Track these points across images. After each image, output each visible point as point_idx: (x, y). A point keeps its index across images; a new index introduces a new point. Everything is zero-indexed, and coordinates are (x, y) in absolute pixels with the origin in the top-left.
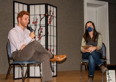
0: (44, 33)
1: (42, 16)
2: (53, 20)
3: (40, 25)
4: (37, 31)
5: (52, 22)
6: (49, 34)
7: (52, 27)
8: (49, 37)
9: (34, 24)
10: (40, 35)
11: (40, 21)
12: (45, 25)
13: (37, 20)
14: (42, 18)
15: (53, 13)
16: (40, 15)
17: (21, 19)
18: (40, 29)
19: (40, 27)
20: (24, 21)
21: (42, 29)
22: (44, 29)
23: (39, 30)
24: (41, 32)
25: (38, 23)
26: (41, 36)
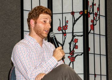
0: (80, 49)
1: (77, 15)
2: (98, 22)
3: (73, 33)
4: (67, 46)
5: (96, 28)
6: (91, 51)
7: (97, 37)
8: (91, 57)
9: (61, 32)
10: (72, 53)
11: (74, 24)
12: (82, 34)
13: (67, 22)
14: (77, 19)
15: (99, 9)
16: (73, 13)
17: (36, 23)
18: (72, 40)
19: (73, 36)
20: (41, 26)
21: (76, 41)
22: (81, 40)
23: (70, 44)
24: (76, 47)
25: (69, 30)
26: (75, 55)
